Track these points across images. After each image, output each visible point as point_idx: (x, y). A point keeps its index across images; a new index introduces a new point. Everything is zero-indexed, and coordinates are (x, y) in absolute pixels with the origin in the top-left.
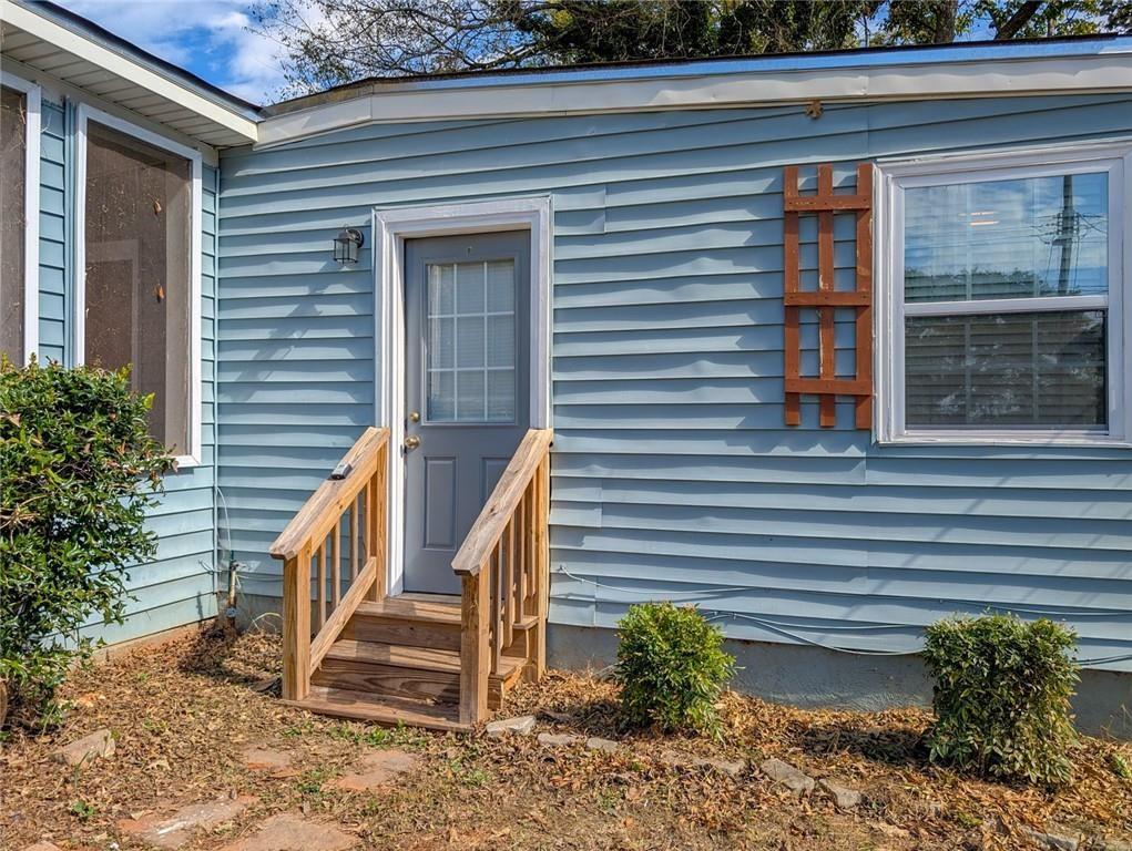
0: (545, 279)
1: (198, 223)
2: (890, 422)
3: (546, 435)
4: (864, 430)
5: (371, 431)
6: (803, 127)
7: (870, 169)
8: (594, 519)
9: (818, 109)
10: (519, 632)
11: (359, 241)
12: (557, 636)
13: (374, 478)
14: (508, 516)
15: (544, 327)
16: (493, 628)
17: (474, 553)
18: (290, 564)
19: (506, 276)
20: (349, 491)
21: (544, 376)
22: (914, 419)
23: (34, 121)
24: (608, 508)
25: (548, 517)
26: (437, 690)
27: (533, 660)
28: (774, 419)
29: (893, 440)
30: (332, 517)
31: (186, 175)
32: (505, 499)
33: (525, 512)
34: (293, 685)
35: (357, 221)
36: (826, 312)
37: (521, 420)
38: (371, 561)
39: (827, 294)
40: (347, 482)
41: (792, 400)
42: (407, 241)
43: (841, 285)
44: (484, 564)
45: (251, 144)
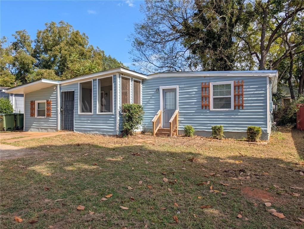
0: (178, 94)
1: (141, 88)
2: (212, 108)
3: (178, 110)
4: (209, 109)
5: (159, 110)
6: (203, 78)
7: (209, 83)
8: (183, 119)
9: (205, 77)
10: (175, 130)
11: (158, 89)
12: (179, 131)
13: (160, 115)
14: (174, 118)
15: (178, 99)
16: (173, 129)
17: (171, 120)
18: (153, 122)
19: (174, 93)
20: (158, 116)
21: (178, 104)
22: (214, 108)
23: (130, 81)
24: (184, 118)
25: (178, 119)
26: (167, 135)
27: (177, 133)
28: (201, 108)
29: (212, 110)
30: (157, 119)
31: (140, 83)
32: (174, 117)
33: (176, 118)
34: (154, 135)
35: (158, 88)
36: (206, 98)
37: (175, 109)
38: (160, 124)
39: (205, 96)
40: (158, 115)
41: (202, 107)
42: (163, 90)
43: (207, 95)
44: (172, 122)
45: (146, 79)
